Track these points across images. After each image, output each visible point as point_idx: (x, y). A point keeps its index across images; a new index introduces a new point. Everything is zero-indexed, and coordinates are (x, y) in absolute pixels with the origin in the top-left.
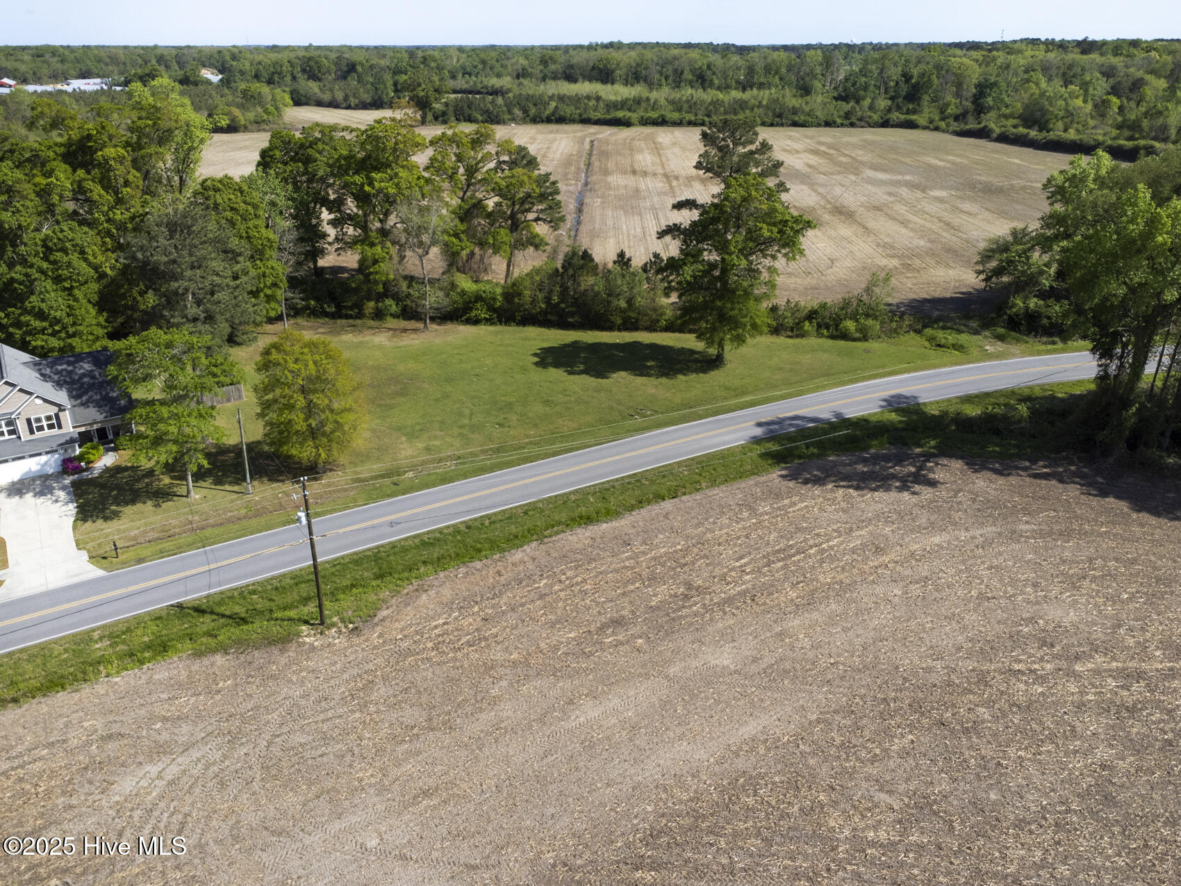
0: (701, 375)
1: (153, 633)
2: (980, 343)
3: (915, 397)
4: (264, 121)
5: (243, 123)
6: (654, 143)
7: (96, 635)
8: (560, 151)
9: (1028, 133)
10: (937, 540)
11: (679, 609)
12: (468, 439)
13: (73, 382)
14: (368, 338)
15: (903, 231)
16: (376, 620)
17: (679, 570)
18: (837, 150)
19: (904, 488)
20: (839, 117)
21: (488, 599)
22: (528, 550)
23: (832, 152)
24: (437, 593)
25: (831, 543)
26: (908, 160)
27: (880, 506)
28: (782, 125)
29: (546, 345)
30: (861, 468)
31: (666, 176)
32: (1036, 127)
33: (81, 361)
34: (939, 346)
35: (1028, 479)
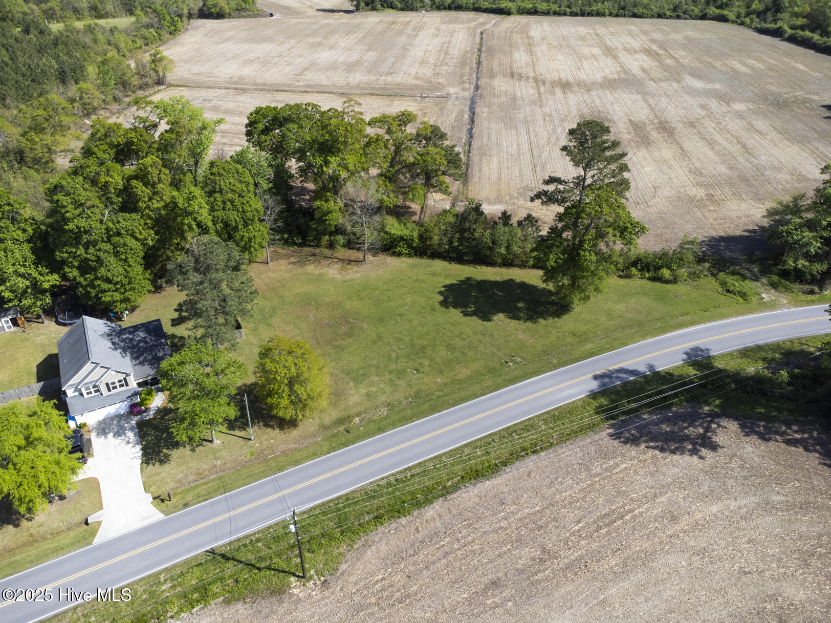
0: (556, 319)
1: (198, 578)
2: (758, 290)
3: (708, 350)
4: (243, 9)
5: (228, 11)
6: (528, 37)
7: (162, 578)
8: (458, 46)
9: (812, 38)
10: (714, 509)
11: (536, 574)
12: (395, 385)
13: (133, 347)
14: (324, 270)
15: (710, 153)
16: (339, 574)
17: (537, 532)
18: (665, 50)
19: (694, 452)
20: (668, 10)
21: (411, 555)
22: (437, 507)
23: (661, 52)
24: (377, 548)
25: (641, 510)
26: (718, 64)
27: (677, 470)
28: (625, 16)
29: (448, 282)
30: (666, 428)
31: (536, 80)
32: (819, 32)
33: (138, 331)
34: (728, 291)
35: (782, 445)
